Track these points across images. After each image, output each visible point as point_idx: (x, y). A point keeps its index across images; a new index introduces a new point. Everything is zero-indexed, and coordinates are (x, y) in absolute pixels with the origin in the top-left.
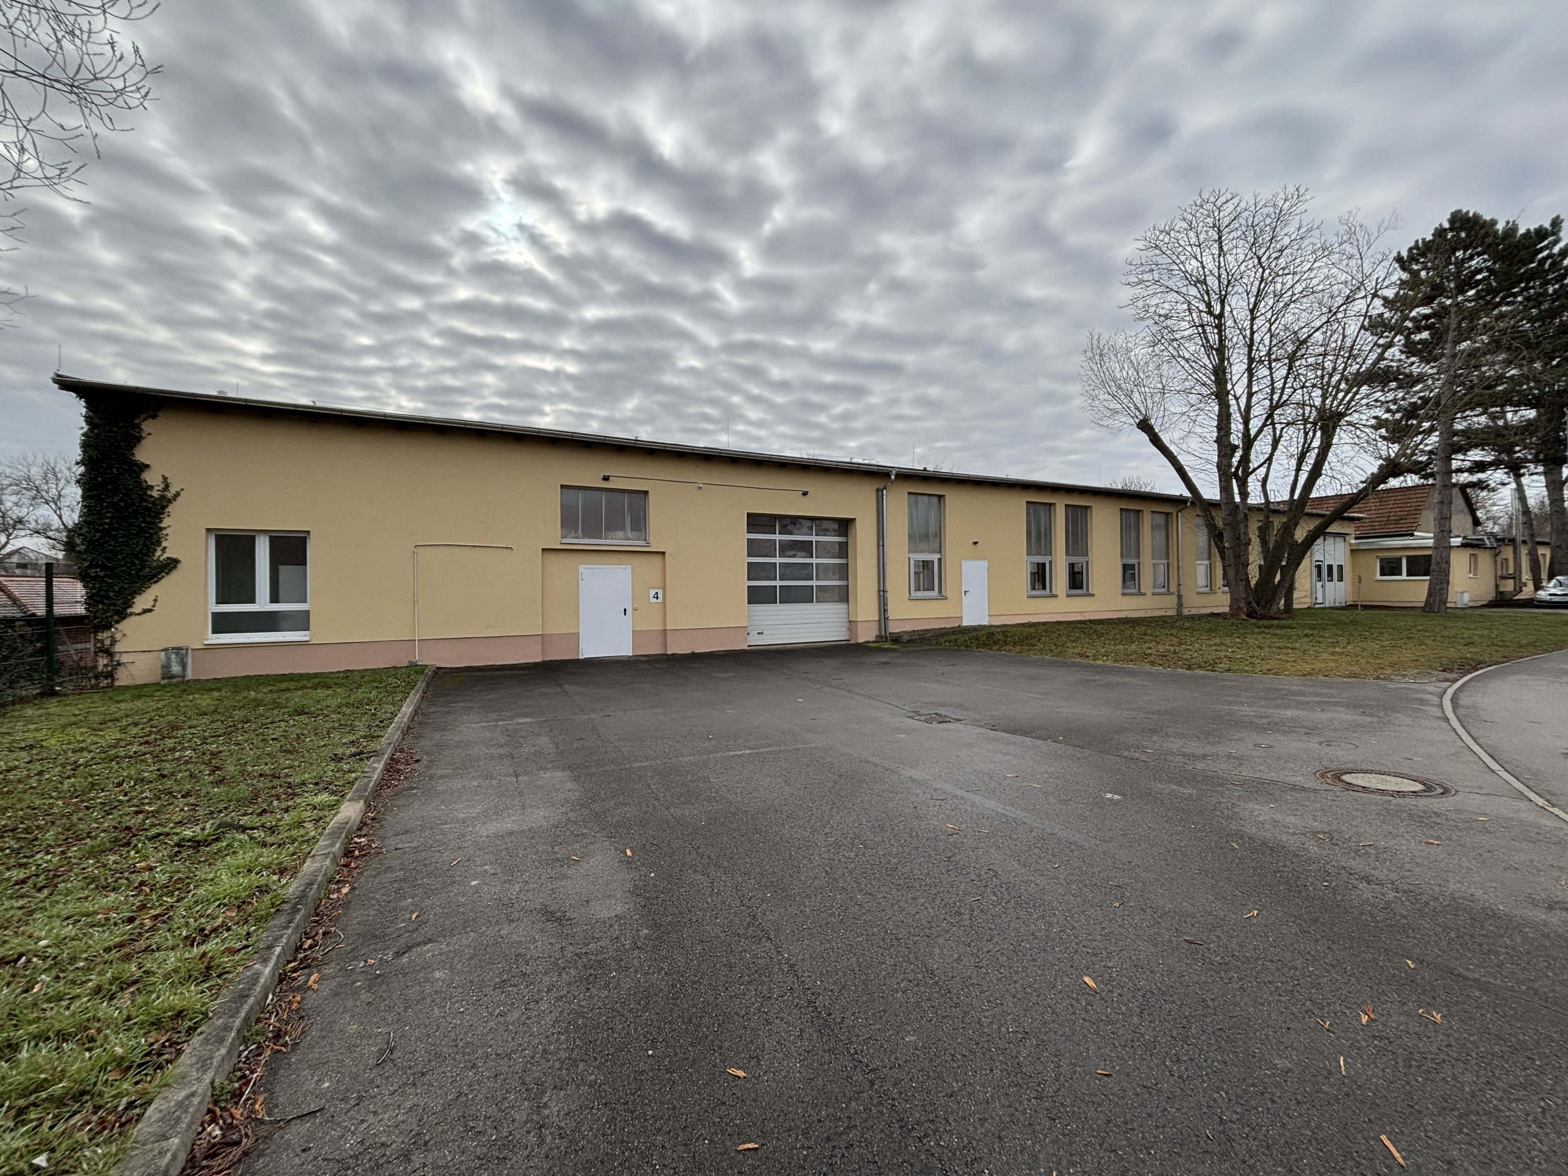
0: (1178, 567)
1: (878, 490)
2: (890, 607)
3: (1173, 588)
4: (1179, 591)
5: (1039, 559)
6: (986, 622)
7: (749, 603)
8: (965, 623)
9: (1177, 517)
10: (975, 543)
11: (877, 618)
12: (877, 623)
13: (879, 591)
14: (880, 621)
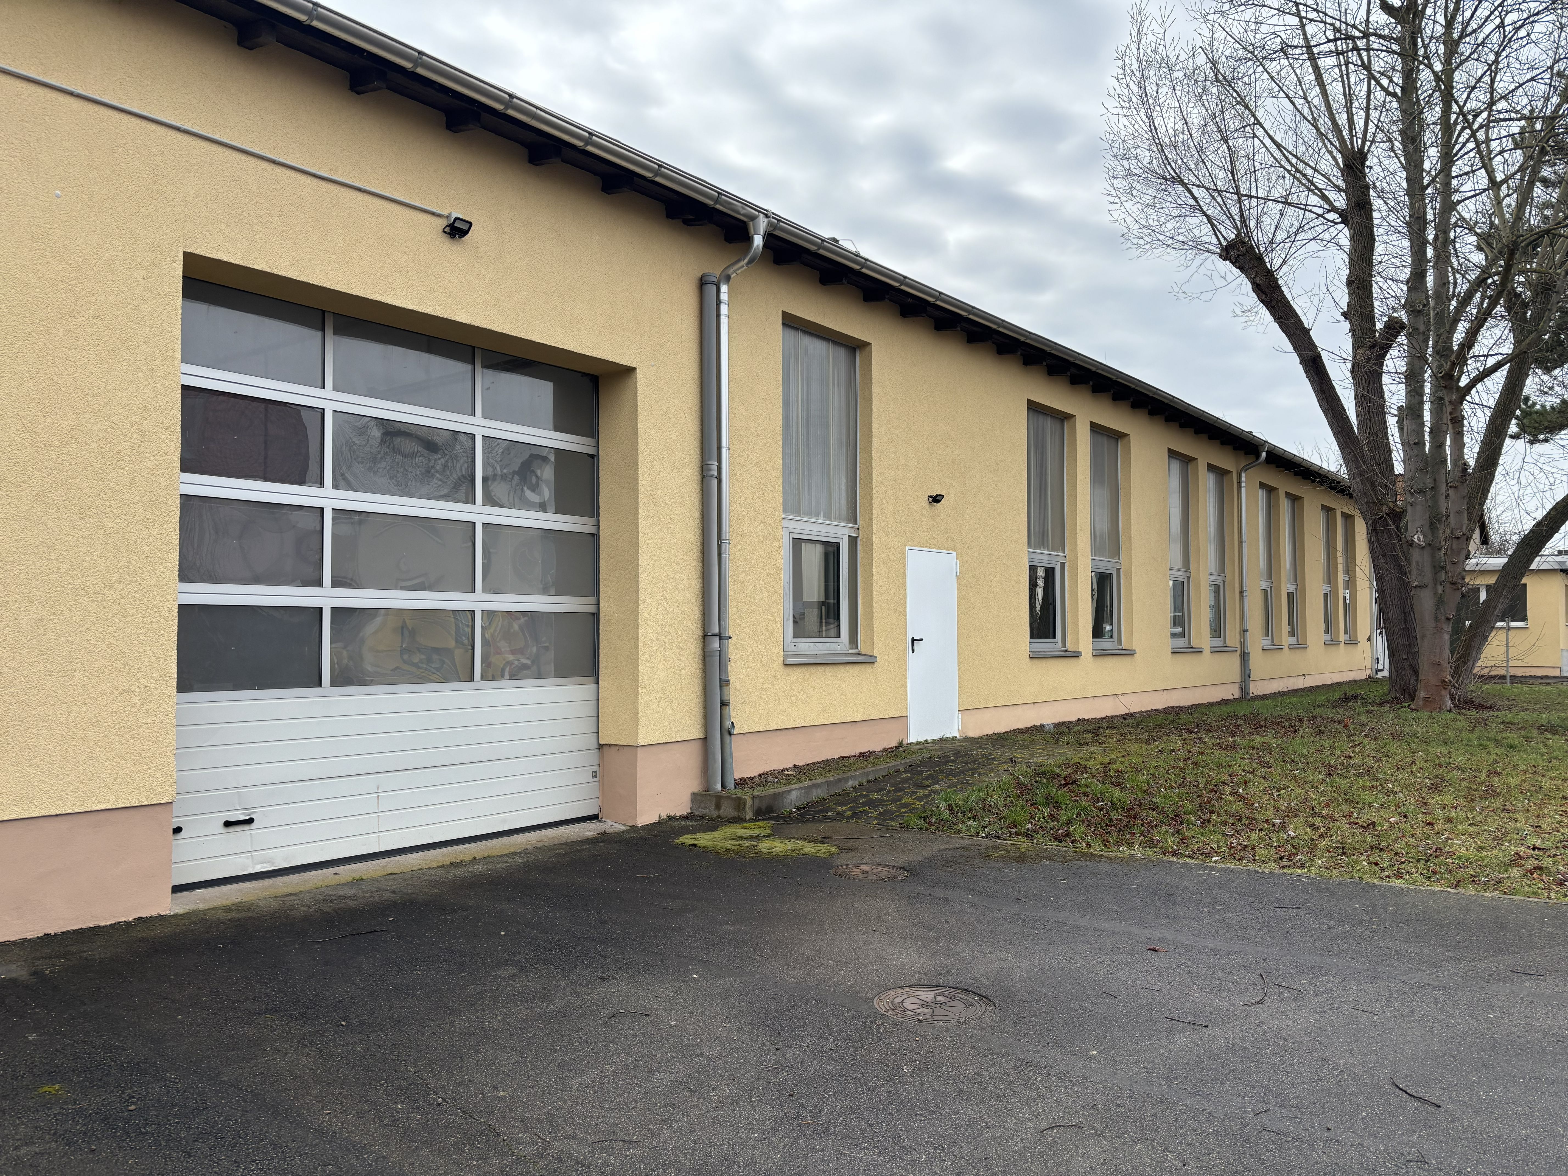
0: (1241, 592)
1: (703, 283)
2: (736, 692)
3: (1233, 639)
4: (1243, 644)
5: (1044, 557)
6: (953, 731)
7: (183, 686)
8: (914, 737)
9: (1239, 482)
10: (936, 499)
11: (696, 733)
12: (696, 748)
13: (705, 636)
14: (705, 740)
